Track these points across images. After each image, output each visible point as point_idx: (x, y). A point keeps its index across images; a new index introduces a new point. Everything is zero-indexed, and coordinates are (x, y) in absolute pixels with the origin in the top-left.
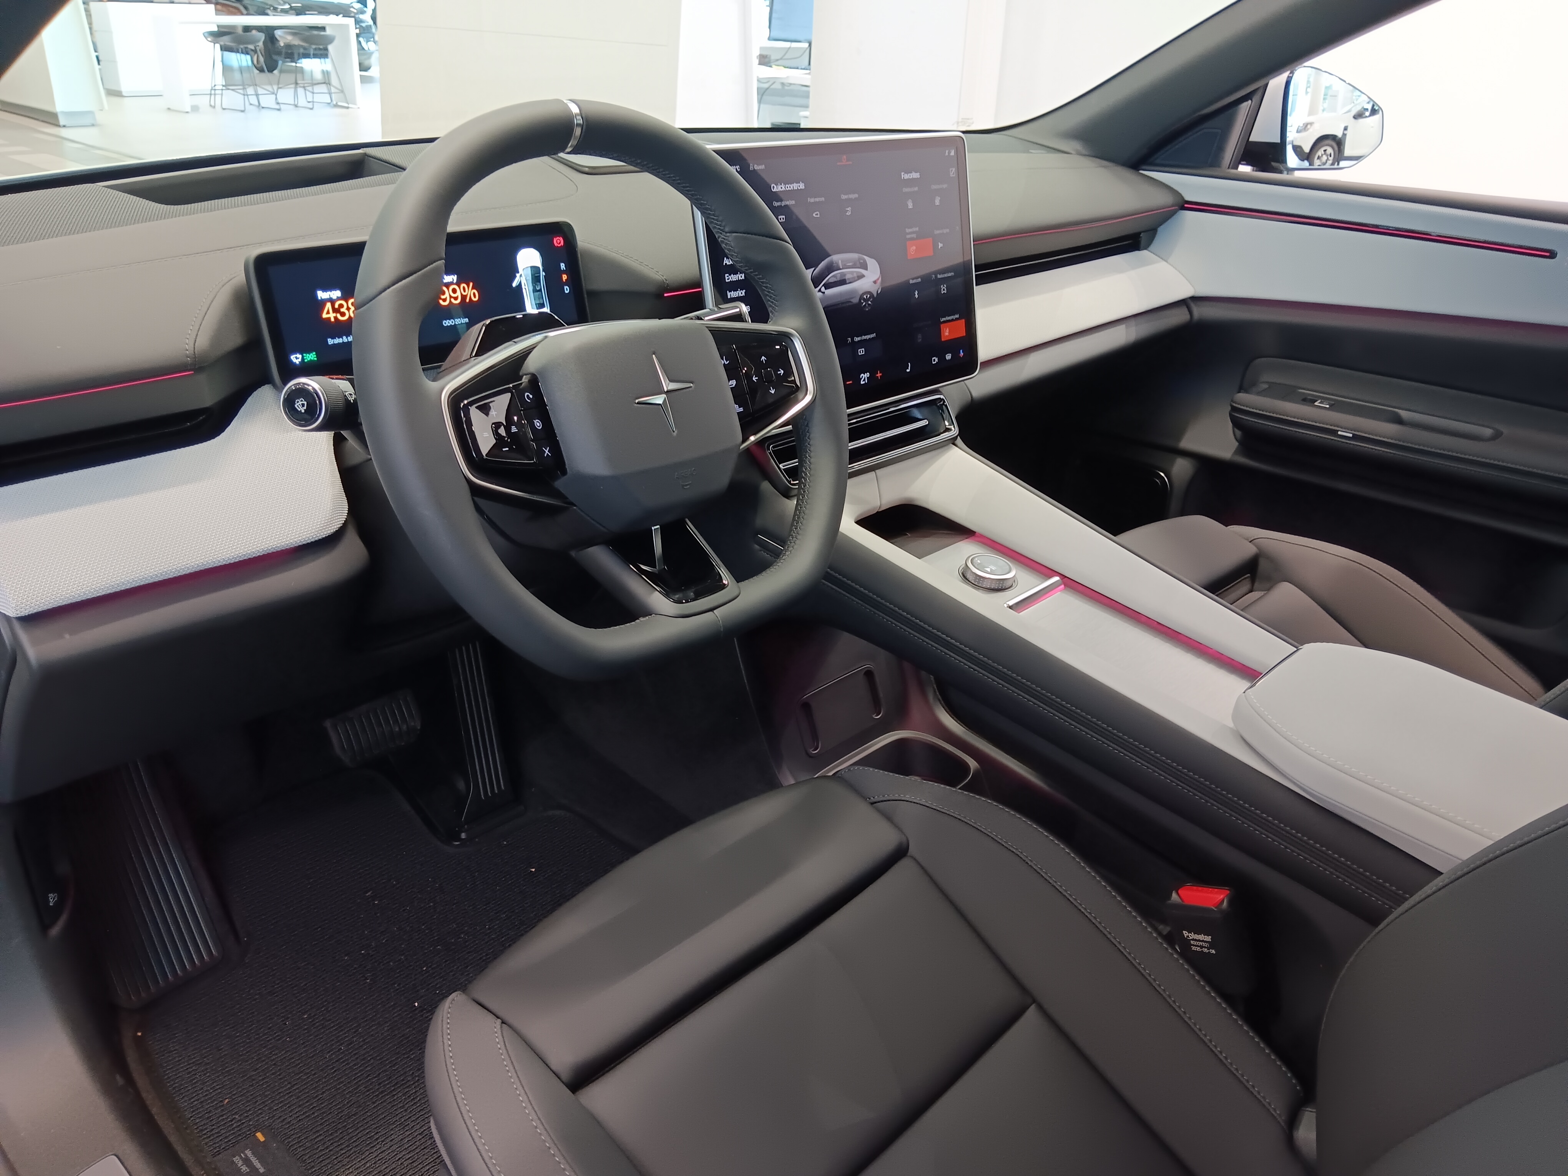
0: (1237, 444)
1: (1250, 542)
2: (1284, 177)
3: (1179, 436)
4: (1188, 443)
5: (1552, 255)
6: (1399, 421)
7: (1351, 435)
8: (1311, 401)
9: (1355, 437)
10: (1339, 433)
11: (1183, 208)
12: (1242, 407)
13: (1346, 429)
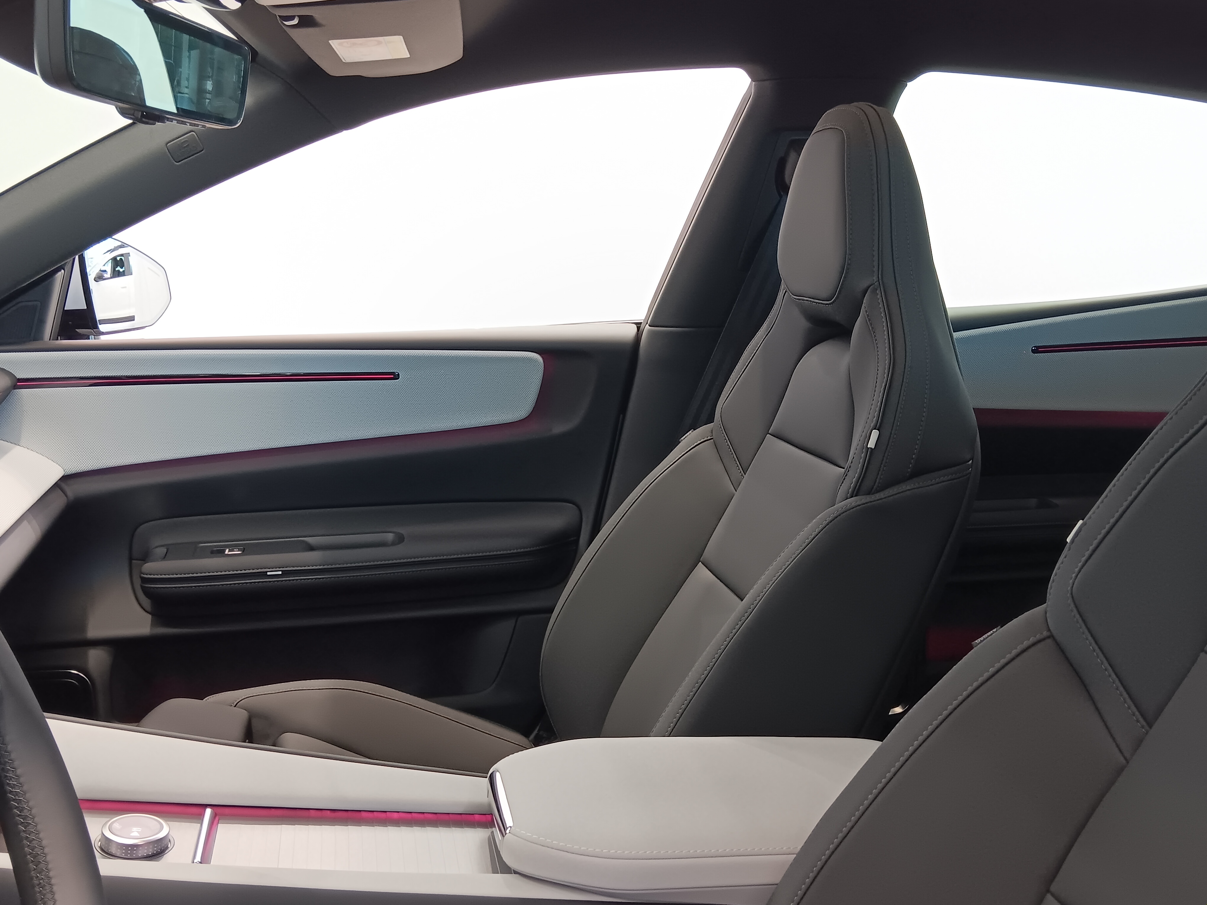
0: (150, 616)
1: (235, 706)
2: (92, 341)
3: (83, 627)
4: (94, 632)
5: (395, 376)
6: (311, 548)
7: (280, 573)
8: (220, 552)
9: (285, 573)
10: (268, 573)
11: (15, 387)
12: (156, 576)
13: (273, 568)
